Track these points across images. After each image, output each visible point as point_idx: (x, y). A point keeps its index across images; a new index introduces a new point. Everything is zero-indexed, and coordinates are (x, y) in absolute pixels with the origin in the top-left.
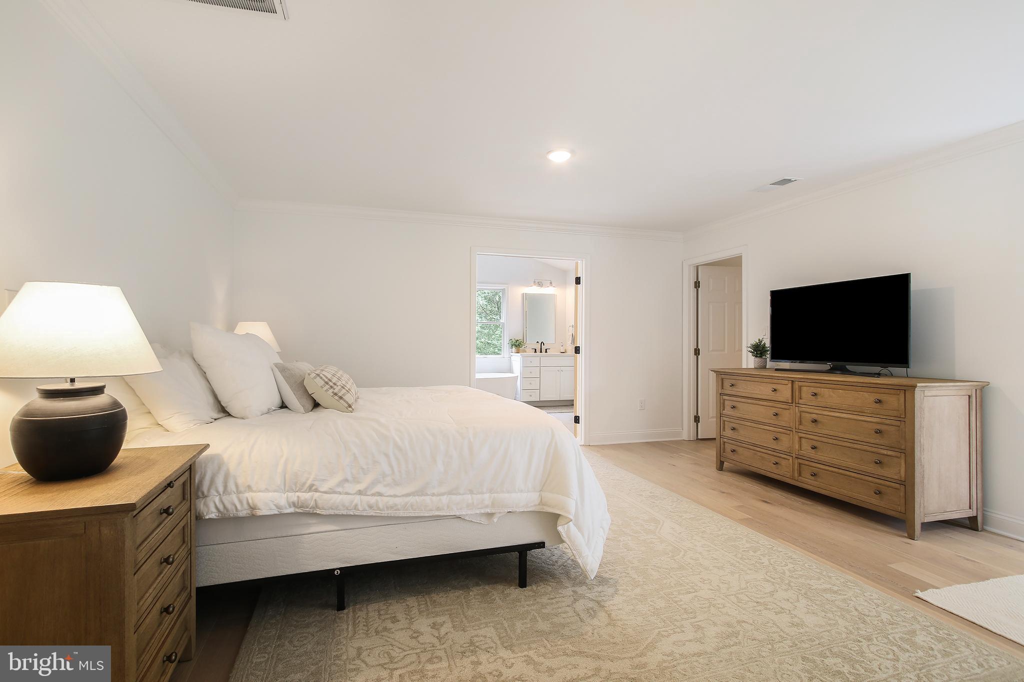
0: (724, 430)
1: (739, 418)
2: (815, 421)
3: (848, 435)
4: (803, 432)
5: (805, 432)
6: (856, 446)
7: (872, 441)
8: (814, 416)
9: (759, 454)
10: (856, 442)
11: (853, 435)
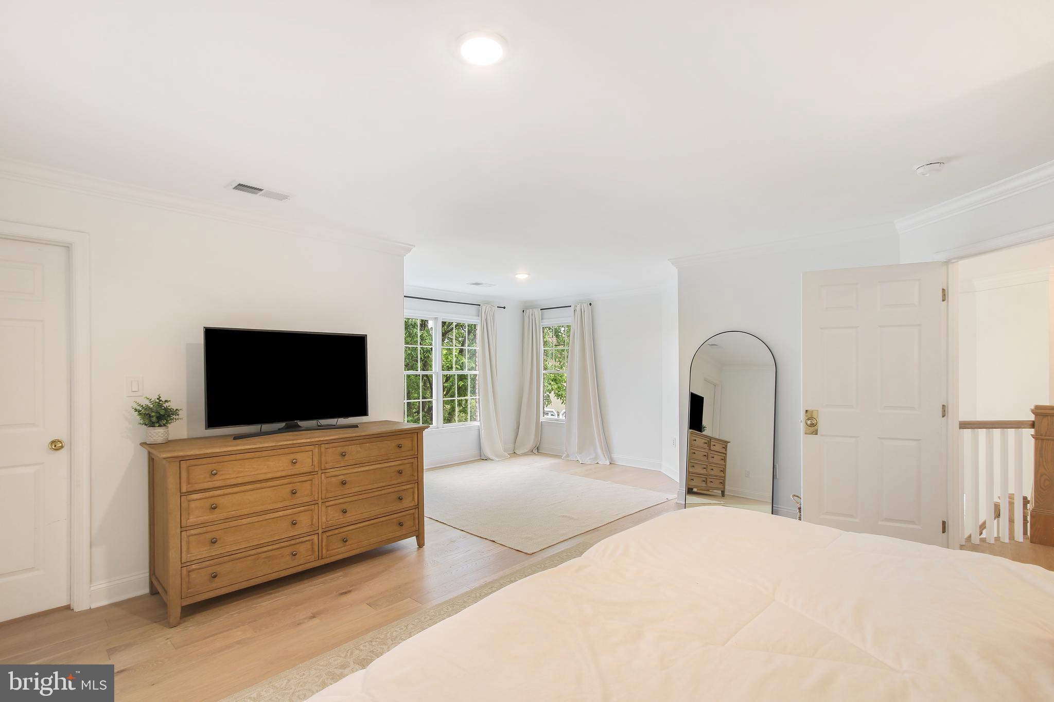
0: (188, 551)
1: (227, 520)
2: (344, 483)
3: (376, 485)
4: (331, 499)
5: (335, 498)
6: (383, 492)
7: (395, 482)
8: (342, 478)
9: (264, 555)
10: (383, 488)
11: (380, 482)
